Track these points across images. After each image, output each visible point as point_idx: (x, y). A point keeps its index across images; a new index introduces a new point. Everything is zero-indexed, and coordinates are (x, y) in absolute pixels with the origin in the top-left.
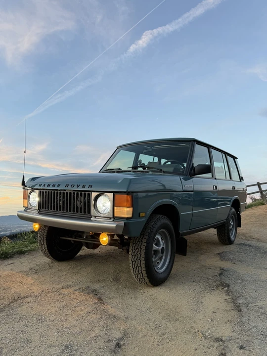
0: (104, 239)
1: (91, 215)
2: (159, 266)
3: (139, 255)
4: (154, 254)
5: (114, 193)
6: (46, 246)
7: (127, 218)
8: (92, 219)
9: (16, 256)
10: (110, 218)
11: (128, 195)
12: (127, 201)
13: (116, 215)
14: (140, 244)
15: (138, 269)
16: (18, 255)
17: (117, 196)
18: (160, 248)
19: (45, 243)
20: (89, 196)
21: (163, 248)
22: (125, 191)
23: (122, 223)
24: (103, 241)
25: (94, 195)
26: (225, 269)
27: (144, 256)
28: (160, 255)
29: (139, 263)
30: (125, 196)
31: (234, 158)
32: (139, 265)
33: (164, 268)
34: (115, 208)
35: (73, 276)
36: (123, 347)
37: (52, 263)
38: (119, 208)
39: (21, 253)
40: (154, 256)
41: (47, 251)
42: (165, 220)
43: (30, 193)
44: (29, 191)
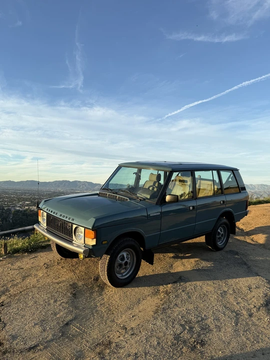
1: (72, 238)
2: (124, 274)
3: (104, 268)
4: (119, 266)
5: (85, 228)
7: (92, 246)
8: (73, 242)
9: (39, 250)
10: (83, 244)
12: (92, 233)
13: (86, 243)
14: (105, 260)
16: (41, 250)
17: (86, 230)
18: (124, 262)
20: (72, 226)
21: (126, 262)
22: (91, 228)
25: (74, 226)
27: (107, 269)
29: (104, 273)
30: (91, 231)
33: (128, 275)
34: (86, 238)
35: (69, 273)
37: (61, 259)
38: (88, 239)
40: (119, 267)
43: (43, 213)
44: (42, 211)
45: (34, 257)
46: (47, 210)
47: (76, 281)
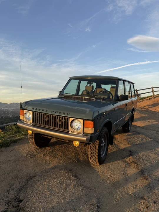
0: (76, 143)
1: (69, 130)
2: (102, 153)
3: (95, 151)
5: (84, 120)
6: (34, 141)
7: (92, 134)
8: (69, 132)
10: (81, 133)
11: (92, 121)
13: (85, 132)
14: (95, 145)
15: (93, 158)
16: (13, 144)
17: (85, 121)
18: (103, 145)
19: (33, 139)
20: (68, 120)
21: (104, 144)
22: (91, 119)
23: (89, 137)
24: (75, 144)
25: (71, 119)
26: (131, 151)
27: (97, 152)
28: (103, 148)
29: (95, 155)
30: (90, 122)
31: (133, 84)
32: (94, 156)
33: (104, 155)
34: (85, 128)
35: (53, 159)
36: (100, 207)
38: (86, 128)
39: (15, 142)
41: (34, 143)
42: (106, 130)
43: (26, 112)
44: (25, 111)
45: (11, 150)
46: (33, 109)
47: (65, 165)
